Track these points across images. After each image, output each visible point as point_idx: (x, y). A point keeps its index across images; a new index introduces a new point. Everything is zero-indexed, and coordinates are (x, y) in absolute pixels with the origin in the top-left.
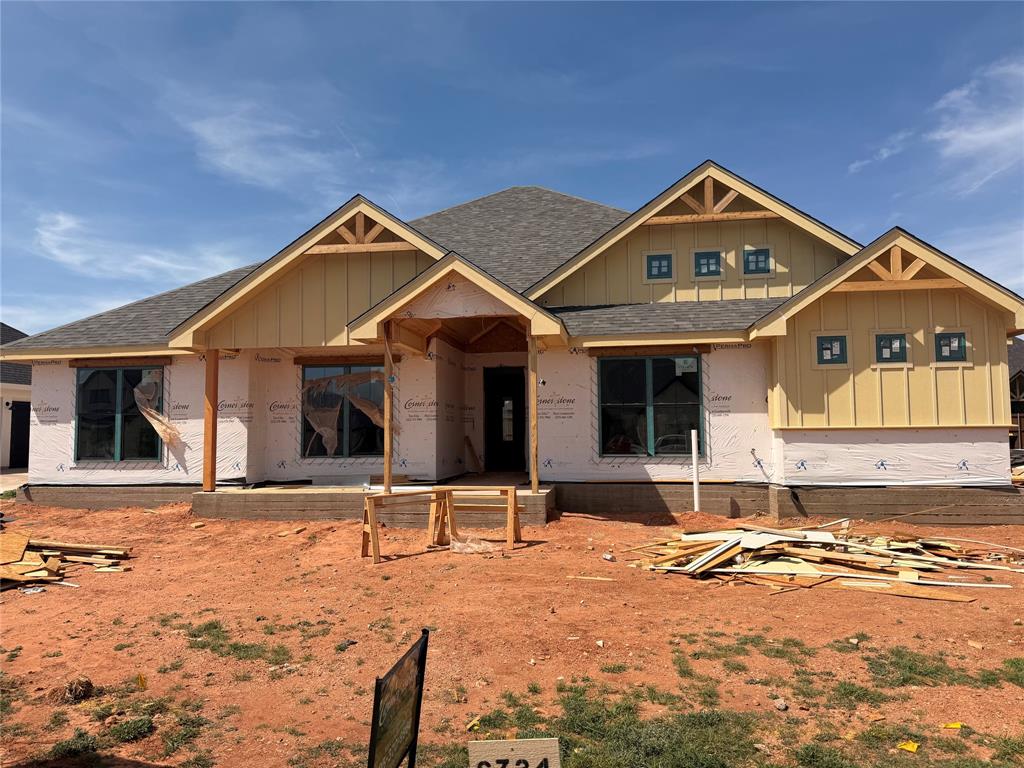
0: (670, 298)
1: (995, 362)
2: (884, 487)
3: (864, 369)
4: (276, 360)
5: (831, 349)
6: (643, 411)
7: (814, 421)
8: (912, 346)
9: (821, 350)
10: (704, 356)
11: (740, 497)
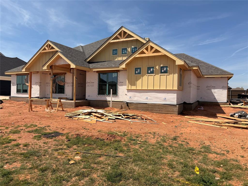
0: (117, 60)
1: (174, 73)
2: (147, 103)
3: (144, 75)
4: (47, 74)
5: (138, 71)
6: (106, 85)
7: (134, 88)
8: (155, 70)
9: (136, 71)
10: (118, 73)
11: (123, 105)
